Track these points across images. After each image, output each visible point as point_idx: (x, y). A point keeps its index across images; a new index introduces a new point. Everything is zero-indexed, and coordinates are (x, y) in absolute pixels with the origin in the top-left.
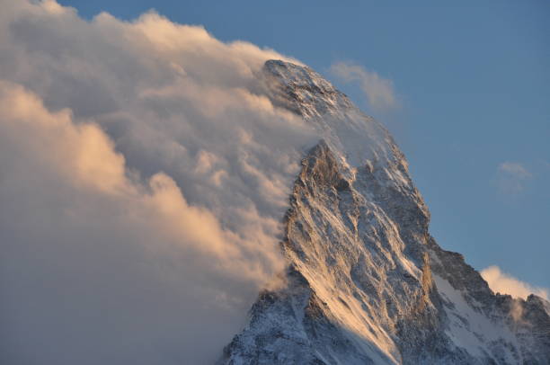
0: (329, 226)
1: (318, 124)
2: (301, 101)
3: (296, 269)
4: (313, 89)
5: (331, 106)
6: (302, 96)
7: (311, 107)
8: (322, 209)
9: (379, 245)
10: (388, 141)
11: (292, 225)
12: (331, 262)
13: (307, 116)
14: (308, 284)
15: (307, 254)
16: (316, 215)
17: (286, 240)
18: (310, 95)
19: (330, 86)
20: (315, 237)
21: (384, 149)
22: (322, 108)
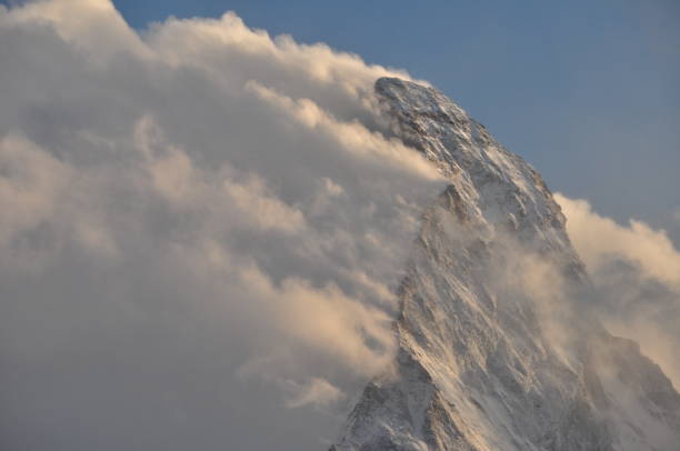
0: (458, 302)
1: (446, 164)
2: (422, 133)
3: (414, 357)
4: (441, 117)
5: (464, 141)
6: (424, 127)
7: (436, 142)
8: (450, 278)
9: (525, 328)
10: (539, 188)
11: (408, 300)
12: (460, 349)
13: (431, 153)
14: (430, 378)
15: (429, 338)
16: (443, 286)
17: (401, 318)
18: (436, 125)
19: (462, 113)
20: (440, 315)
21: (533, 199)
22: (451, 144)
